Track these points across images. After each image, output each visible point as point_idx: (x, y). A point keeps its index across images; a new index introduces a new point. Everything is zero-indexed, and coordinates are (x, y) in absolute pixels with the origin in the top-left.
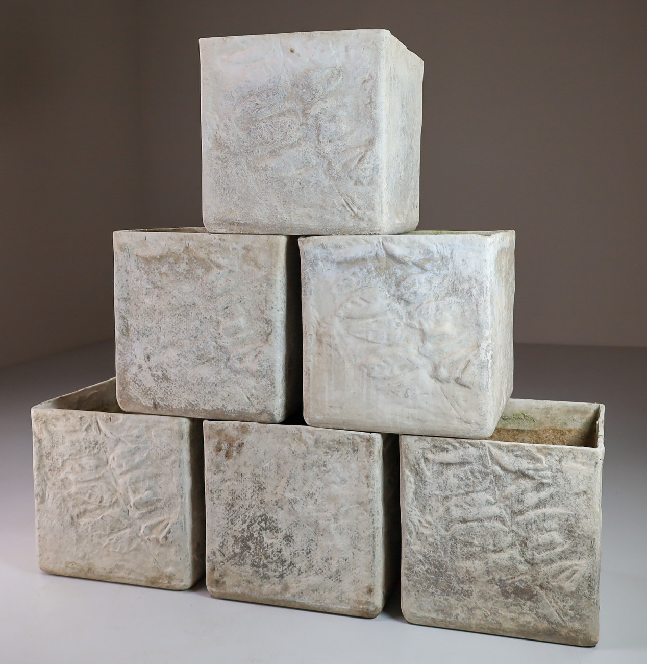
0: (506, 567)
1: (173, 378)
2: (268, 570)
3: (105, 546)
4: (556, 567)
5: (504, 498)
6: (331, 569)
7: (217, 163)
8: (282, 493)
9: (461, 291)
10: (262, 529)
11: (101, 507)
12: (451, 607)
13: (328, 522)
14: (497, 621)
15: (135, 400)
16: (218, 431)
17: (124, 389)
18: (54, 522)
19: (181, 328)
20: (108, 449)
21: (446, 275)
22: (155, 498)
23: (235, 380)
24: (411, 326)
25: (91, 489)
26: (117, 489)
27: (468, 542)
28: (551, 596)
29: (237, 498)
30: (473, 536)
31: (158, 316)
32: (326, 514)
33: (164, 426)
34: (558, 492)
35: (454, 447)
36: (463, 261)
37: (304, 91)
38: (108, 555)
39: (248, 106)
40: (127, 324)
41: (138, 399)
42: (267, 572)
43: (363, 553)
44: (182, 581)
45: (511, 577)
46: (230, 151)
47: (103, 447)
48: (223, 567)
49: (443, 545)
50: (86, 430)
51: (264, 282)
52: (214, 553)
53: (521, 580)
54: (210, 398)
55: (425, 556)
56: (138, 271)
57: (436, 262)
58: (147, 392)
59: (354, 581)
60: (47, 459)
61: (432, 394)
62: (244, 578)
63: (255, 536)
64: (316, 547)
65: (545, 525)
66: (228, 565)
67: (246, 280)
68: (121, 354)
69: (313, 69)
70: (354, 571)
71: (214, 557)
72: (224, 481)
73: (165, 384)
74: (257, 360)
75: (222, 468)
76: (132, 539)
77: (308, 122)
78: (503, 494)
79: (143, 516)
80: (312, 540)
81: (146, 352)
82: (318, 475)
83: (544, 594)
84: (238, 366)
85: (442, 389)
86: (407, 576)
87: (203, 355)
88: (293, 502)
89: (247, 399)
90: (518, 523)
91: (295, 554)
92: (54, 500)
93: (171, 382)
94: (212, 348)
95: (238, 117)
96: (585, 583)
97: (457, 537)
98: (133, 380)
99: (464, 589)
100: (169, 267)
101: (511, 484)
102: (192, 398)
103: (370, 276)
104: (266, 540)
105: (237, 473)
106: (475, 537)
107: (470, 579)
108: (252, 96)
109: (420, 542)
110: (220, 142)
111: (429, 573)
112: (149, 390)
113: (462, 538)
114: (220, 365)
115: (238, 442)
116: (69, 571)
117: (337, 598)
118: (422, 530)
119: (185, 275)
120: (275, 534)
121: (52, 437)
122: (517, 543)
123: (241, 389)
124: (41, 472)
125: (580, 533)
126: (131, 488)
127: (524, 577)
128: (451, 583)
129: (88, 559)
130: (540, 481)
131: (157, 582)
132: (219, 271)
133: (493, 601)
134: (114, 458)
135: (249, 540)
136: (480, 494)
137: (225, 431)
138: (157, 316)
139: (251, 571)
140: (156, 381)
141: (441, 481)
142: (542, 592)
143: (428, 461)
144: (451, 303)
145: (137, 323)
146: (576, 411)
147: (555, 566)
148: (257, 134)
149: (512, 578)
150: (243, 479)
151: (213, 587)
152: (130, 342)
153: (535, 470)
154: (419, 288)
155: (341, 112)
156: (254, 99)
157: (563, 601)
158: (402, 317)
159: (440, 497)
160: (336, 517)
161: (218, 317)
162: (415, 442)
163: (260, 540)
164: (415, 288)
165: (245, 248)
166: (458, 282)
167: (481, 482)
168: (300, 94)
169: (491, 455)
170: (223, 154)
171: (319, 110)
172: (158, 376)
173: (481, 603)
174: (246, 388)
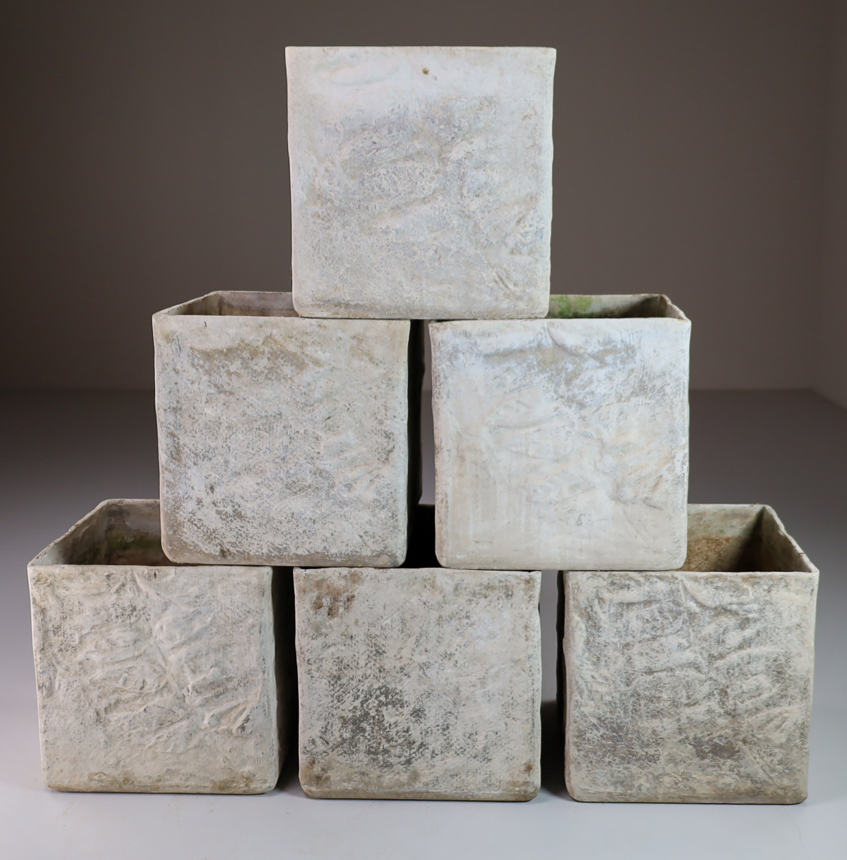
0: (703, 722)
1: (249, 514)
2: (390, 756)
3: (150, 747)
4: (763, 716)
5: (700, 640)
6: (476, 747)
7: (315, 223)
8: (410, 656)
9: (650, 390)
10: (381, 704)
11: (143, 695)
12: (632, 776)
13: (472, 688)
14: (690, 788)
15: (192, 548)
16: (318, 582)
17: (175, 532)
18: (69, 722)
19: (261, 447)
20: (152, 617)
21: (632, 370)
22: (225, 676)
23: (342, 513)
24: (586, 436)
25: (126, 672)
26: (167, 669)
27: (655, 697)
28: (755, 751)
29: (345, 668)
30: (661, 689)
31: (226, 431)
32: (469, 678)
33: (237, 579)
34: (765, 628)
35: (638, 582)
36: (655, 351)
37: (442, 127)
38: (154, 758)
39: (361, 145)
40: (178, 443)
41: (197, 545)
42: (388, 759)
43: (519, 722)
44: (265, 781)
45: (708, 733)
46: (334, 206)
47: (144, 614)
48: (326, 758)
49: (624, 704)
50: (117, 591)
51: (383, 383)
52: (313, 742)
53: (720, 736)
54: (306, 539)
55: (599, 719)
56: (194, 370)
57: (619, 353)
58: (211, 536)
59: (507, 758)
60: (55, 635)
61: (613, 519)
62: (356, 770)
63: (372, 714)
64: (456, 720)
65: (750, 669)
66: (333, 755)
67: (356, 380)
68: (170, 485)
69: (454, 97)
70: (507, 746)
71: (314, 746)
72: (326, 646)
73: (237, 523)
74: (374, 486)
75: (324, 630)
76: (191, 734)
77: (448, 169)
78: (699, 636)
79: (207, 702)
80: (450, 713)
81: (208, 481)
82: (458, 630)
83: (748, 750)
84: (345, 496)
85: (625, 513)
86: (577, 745)
87: (294, 482)
88: (424, 666)
89: (358, 537)
90: (717, 668)
91: (427, 732)
92: (69, 691)
93: (247, 520)
94: (308, 472)
95: (346, 160)
96: (798, 731)
97: (640, 692)
98: (189, 521)
99: (649, 753)
100: (242, 364)
101: (709, 623)
102: (279, 541)
103: (532, 372)
104: (387, 718)
105: (345, 636)
106: (664, 690)
107: (657, 741)
108: (367, 132)
109: (593, 702)
110: (319, 193)
111: (604, 739)
112: (214, 532)
113: (647, 693)
114: (320, 494)
115: (345, 595)
116: (94, 785)
117: (485, 781)
118: (595, 687)
119: (267, 375)
120: (400, 709)
121: (63, 604)
122: (715, 692)
123: (350, 525)
124: (47, 654)
125: (792, 674)
126: (189, 666)
127: (724, 732)
128: (633, 749)
129: (124, 766)
130: (745, 617)
131: (228, 788)
132: (317, 369)
133: (685, 764)
134: (162, 627)
135: (363, 721)
136: (670, 638)
137: (328, 582)
138: (224, 432)
139: (366, 760)
140: (224, 520)
141: (620, 625)
142: (745, 748)
143: (604, 602)
144: (638, 405)
145: (194, 442)
146: (735, 515)
147: (762, 716)
148: (374, 183)
149: (709, 735)
150: (354, 642)
152: (182, 468)
153: (738, 604)
154: (597, 387)
155: (492, 157)
156: (369, 136)
157: (770, 755)
158: (573, 424)
159: (618, 645)
160: (483, 681)
161: (315, 430)
162: (588, 579)
163: (378, 719)
164: (593, 387)
165: (354, 337)
166: (647, 378)
167: (671, 623)
168: (436, 132)
169: (685, 589)
170: (324, 210)
171: (462, 154)
172: (227, 512)
173: (670, 768)
174: (357, 524)
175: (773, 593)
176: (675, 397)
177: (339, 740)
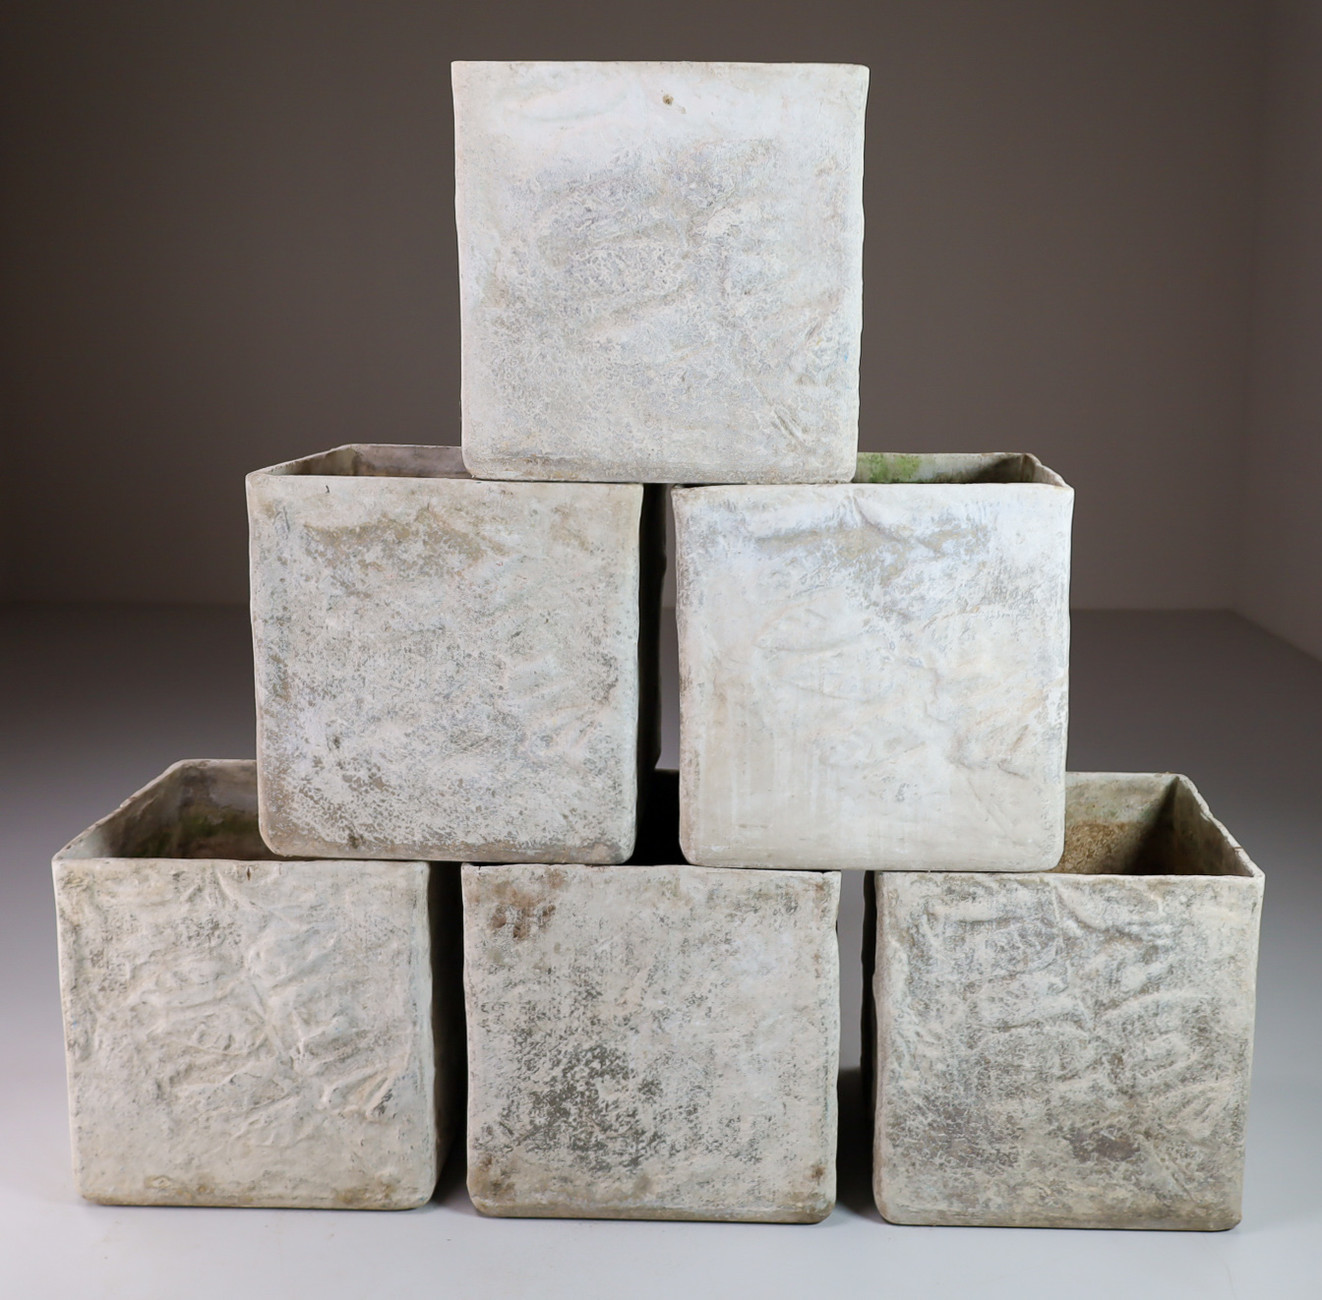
0: (1084, 1105)
1: (394, 781)
2: (606, 1154)
3: (239, 1137)
4: (1176, 1096)
5: (1082, 979)
6: (738, 1140)
7: (496, 333)
8: (639, 1001)
9: (1011, 594)
10: (593, 1074)
11: (228, 1058)
12: (975, 1186)
13: (734, 1050)
14: (1064, 1205)
15: (305, 833)
16: (498, 886)
17: (279, 808)
18: (115, 1098)
19: (412, 678)
20: (243, 938)
21: (984, 564)
22: (354, 1030)
23: (537, 781)
24: (912, 664)
25: (203, 1023)
26: (266, 1017)
27: (1013, 1066)
28: (1164, 1149)
29: (539, 1018)
30: (1021, 1053)
31: (359, 654)
32: (730, 1034)
33: (374, 882)
34: (1182, 962)
35: (989, 890)
36: (1018, 535)
37: (693, 186)
38: (245, 1154)
39: (568, 214)
40: (285, 672)
41: (313, 828)
42: (604, 1158)
43: (803, 1103)
44: (415, 1190)
45: (1092, 1121)
46: (527, 308)
47: (231, 933)
48: (510, 1155)
49: (964, 1075)
50: (190, 899)
51: (600, 580)
52: (489, 1131)
53: (1110, 1126)
54: (481, 820)
55: (927, 1098)
56: (310, 559)
57: (964, 537)
58: (334, 814)
59: (785, 1157)
60: (94, 965)
61: (951, 792)
62: (554, 1173)
63: (580, 1089)
64: (708, 1099)
65: (1158, 1024)
66: (519, 1151)
67: (559, 576)
68: (273, 737)
69: (711, 140)
70: (785, 1138)
71: (490, 1137)
72: (510, 985)
73: (375, 795)
74: (586, 740)
75: (507, 960)
76: (302, 1119)
77: (702, 252)
78: (1081, 972)
79: (327, 1068)
80: (699, 1087)
81: (330, 731)
82: (712, 960)
83: (1152, 1147)
84: (542, 754)
85: (970, 783)
86: (892, 1138)
87: (463, 732)
88: (660, 1016)
89: (561, 818)
90: (1108, 1023)
91: (664, 1117)
92: (116, 1051)
93: (391, 790)
94: (484, 717)
95: (545, 237)
96: (1228, 1120)
97: (989, 1058)
98: (301, 791)
99: (1002, 1151)
100: (384, 550)
101: (1096, 953)
102: (439, 823)
103: (829, 566)
104: (602, 1095)
105: (540, 968)
106: (1025, 1055)
107: (1014, 1132)
108: (577, 193)
109: (917, 1072)
110: (503, 287)
111: (934, 1129)
112: (339, 809)
113: (1000, 1059)
114: (503, 752)
115: (541, 906)
116: (153, 1196)
117: (751, 1192)
118: (922, 1049)
119: (422, 568)
120: (623, 1082)
121: (106, 918)
122: (1104, 1059)
123: (549, 800)
124: (82, 995)
125: (1221, 1032)
126: (300, 1014)
127: (1117, 1120)
128: (977, 1144)
129: (199, 1167)
130: (1151, 944)
131: (358, 1199)
132: (500, 559)
133: (1057, 1169)
134: (258, 955)
135: (566, 1098)
136: (1037, 975)
137: (514, 885)
138: (355, 655)
139: (569, 1159)
140: (355, 790)
141: (960, 955)
142: (1148, 1145)
143: (936, 919)
144: (993, 617)
145: (309, 671)
146: (1133, 789)
147: (1174, 1095)
148: (588, 273)
149: (1093, 1124)
150: (553, 978)
151: (486, 1197)
152: (291, 711)
153: (1141, 924)
154: (929, 589)
155: (770, 234)
156: (581, 199)
157: (1186, 1156)
158: (891, 646)
159: (957, 985)
160: (750, 1039)
161: (496, 653)
162: (912, 883)
163: (589, 1097)
164: (922, 589)
165: (557, 510)
166: (1007, 576)
167: (1038, 953)
168: (683, 193)
169: (1061, 900)
170: (511, 314)
171: (724, 228)
172: (359, 779)
173: (1033, 1174)
174: (560, 797)
175: (1194, 908)
176: (1049, 605)
177: (529, 1127)
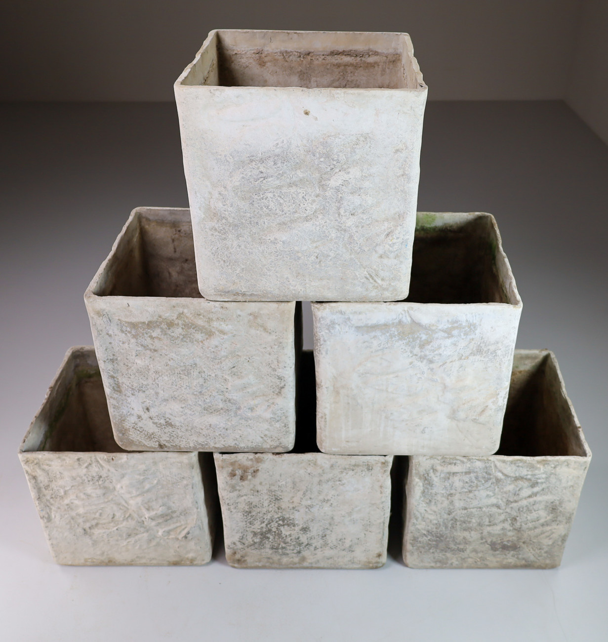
0: (498, 534)
1: (177, 424)
3: (124, 546)
5: (502, 493)
6: (344, 545)
7: (212, 235)
8: (299, 502)
9: (485, 352)
10: (279, 525)
11: (114, 521)
13: (343, 518)
14: (485, 563)
15: (137, 443)
16: (232, 463)
17: (123, 434)
18: (66, 534)
19: (182, 385)
20: (114, 481)
21: (473, 339)
22: (170, 511)
23: (248, 424)
24: (433, 381)
25: (101, 510)
26: (129, 507)
27: (468, 521)
28: (531, 547)
29: (254, 507)
30: (472, 517)
31: (154, 374)
32: (341, 512)
33: (173, 460)
34: (548, 488)
35: (463, 462)
36: (492, 328)
37: (322, 160)
38: (127, 551)
39: (250, 174)
40: (118, 381)
41: (141, 442)
42: (285, 551)
43: (374, 533)
44: (203, 560)
46: (229, 222)
47: (108, 479)
48: (244, 551)
49: (445, 524)
50: (87, 467)
51: (275, 344)
52: (235, 543)
53: (508, 541)
54: (221, 439)
55: (428, 531)
56: (123, 335)
57: (464, 328)
58: (150, 436)
59: (365, 550)
60: (46, 490)
61: (448, 430)
62: (264, 556)
63: (274, 530)
64: (331, 532)
65: (535, 508)
66: (249, 550)
67: (253, 342)
68: (116, 407)
69: (333, 134)
70: (365, 545)
72: (239, 496)
73: (169, 429)
74: (271, 410)
75: (238, 488)
76: (150, 540)
77: (327, 194)
79: (160, 524)
80: (327, 529)
81: (144, 405)
82: (333, 487)
83: (526, 546)
84: (249, 415)
85: (458, 426)
86: (412, 544)
87: (210, 406)
88: (309, 507)
89: (260, 438)
90: (512, 508)
91: (312, 538)
92: (63, 519)
93: (176, 427)
94: (220, 400)
95: (237, 186)
96: (561, 538)
97: (458, 518)
98: (133, 428)
99: (460, 547)
100: (161, 332)
101: (510, 484)
102: (201, 440)
103: (393, 339)
104: (284, 532)
105: (253, 490)
106: (474, 518)
107: (466, 542)
108: (254, 163)
109: (425, 523)
110: (215, 212)
111: (431, 541)
112: (153, 434)
113: (462, 519)
114: (230, 414)
115: (253, 469)
116: (89, 563)
117: (350, 561)
118: (427, 515)
119: (182, 339)
120: (293, 528)
121: (48, 474)
122: (508, 519)
123: (254, 431)
124: (43, 500)
125: (562, 510)
126: (144, 507)
127: (512, 538)
128: (449, 545)
129: (107, 555)
130: (535, 481)
131: (179, 563)
132: (223, 336)
133: (483, 553)
134: (122, 487)
135: (268, 533)
136: (482, 491)
137: (239, 462)
138: (152, 375)
139: (270, 552)
140: (159, 427)
141: (447, 484)
142: (524, 546)
143: (437, 471)
144: (475, 361)
145: (130, 381)
146: (528, 357)
147: (538, 531)
148: (263, 204)
149: (501, 540)
150: (259, 494)
151: (234, 564)
152: (123, 397)
153: (532, 475)
154: (444, 351)
155: (366, 184)
156: (257, 167)
157: (540, 549)
158: (423, 373)
159: (445, 495)
160: (350, 514)
161: (224, 375)
162: (427, 459)
163: (278, 533)
164: (440, 351)
165: (251, 314)
166: (484, 345)
167: (483, 484)
168: (316, 163)
169: (496, 466)
170: (220, 225)
171: (340, 182)
172: (160, 423)
173: (473, 555)
174: (259, 431)
175: (557, 469)
176: (504, 357)
177: (252, 542)
